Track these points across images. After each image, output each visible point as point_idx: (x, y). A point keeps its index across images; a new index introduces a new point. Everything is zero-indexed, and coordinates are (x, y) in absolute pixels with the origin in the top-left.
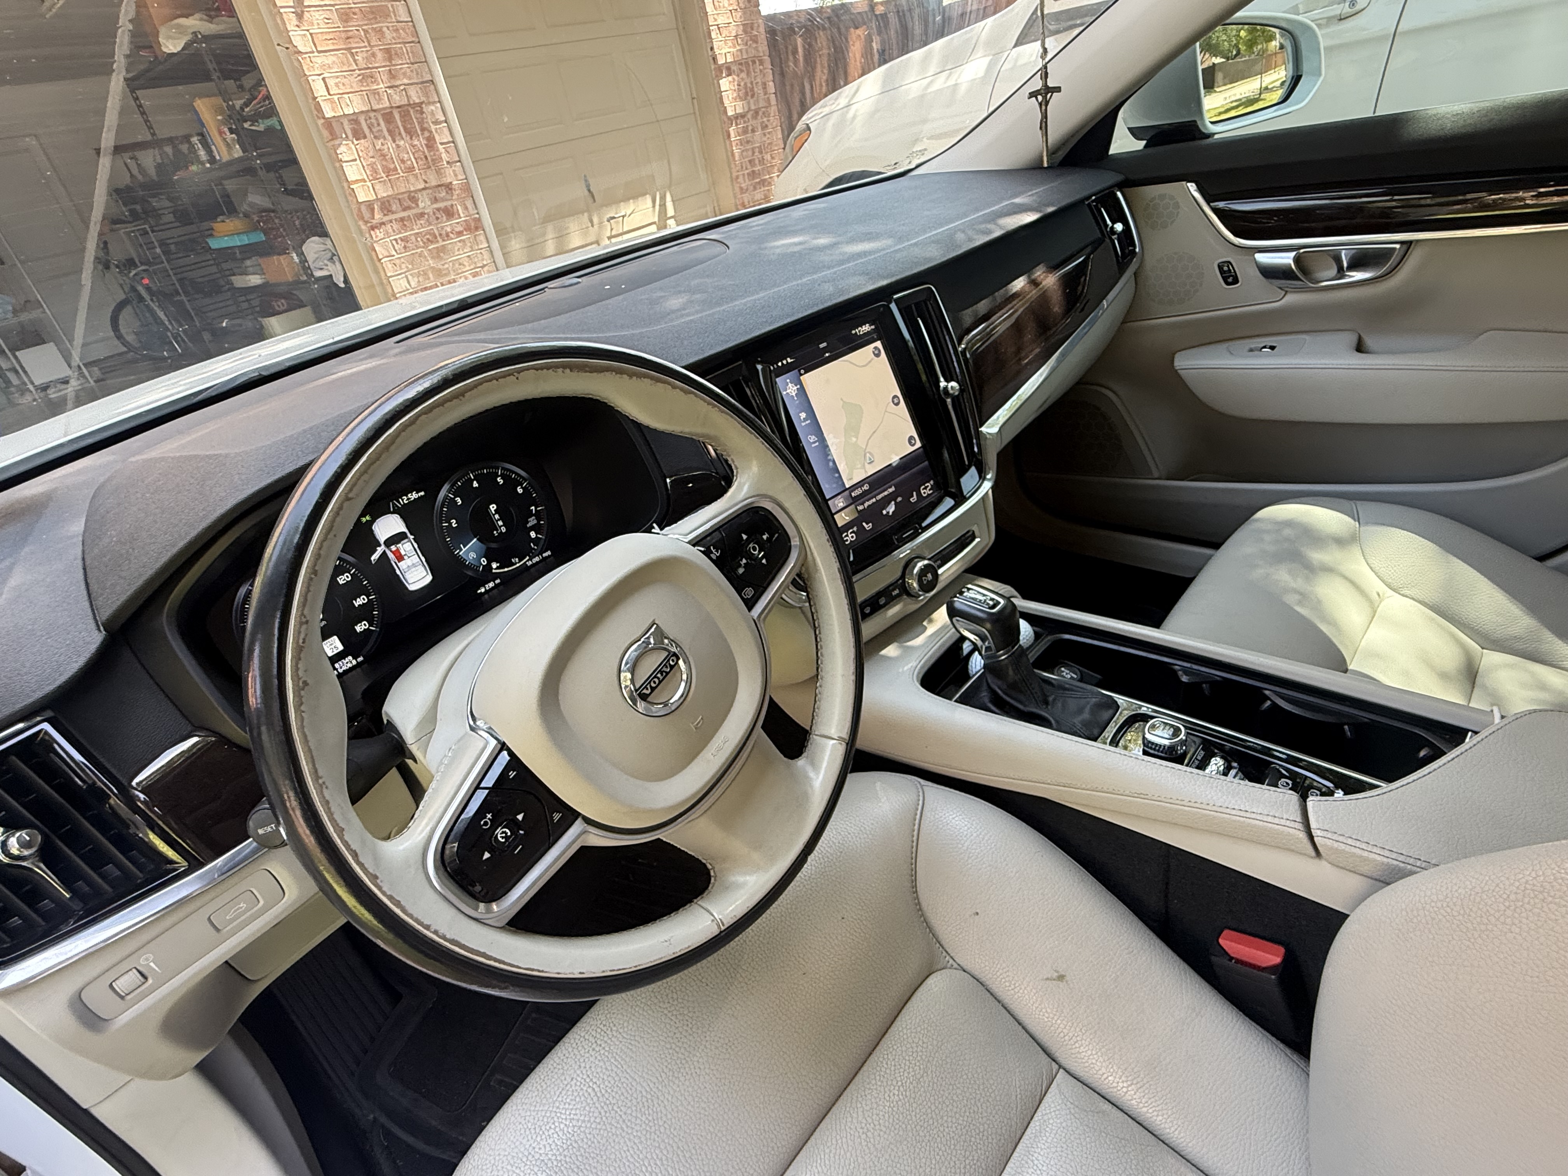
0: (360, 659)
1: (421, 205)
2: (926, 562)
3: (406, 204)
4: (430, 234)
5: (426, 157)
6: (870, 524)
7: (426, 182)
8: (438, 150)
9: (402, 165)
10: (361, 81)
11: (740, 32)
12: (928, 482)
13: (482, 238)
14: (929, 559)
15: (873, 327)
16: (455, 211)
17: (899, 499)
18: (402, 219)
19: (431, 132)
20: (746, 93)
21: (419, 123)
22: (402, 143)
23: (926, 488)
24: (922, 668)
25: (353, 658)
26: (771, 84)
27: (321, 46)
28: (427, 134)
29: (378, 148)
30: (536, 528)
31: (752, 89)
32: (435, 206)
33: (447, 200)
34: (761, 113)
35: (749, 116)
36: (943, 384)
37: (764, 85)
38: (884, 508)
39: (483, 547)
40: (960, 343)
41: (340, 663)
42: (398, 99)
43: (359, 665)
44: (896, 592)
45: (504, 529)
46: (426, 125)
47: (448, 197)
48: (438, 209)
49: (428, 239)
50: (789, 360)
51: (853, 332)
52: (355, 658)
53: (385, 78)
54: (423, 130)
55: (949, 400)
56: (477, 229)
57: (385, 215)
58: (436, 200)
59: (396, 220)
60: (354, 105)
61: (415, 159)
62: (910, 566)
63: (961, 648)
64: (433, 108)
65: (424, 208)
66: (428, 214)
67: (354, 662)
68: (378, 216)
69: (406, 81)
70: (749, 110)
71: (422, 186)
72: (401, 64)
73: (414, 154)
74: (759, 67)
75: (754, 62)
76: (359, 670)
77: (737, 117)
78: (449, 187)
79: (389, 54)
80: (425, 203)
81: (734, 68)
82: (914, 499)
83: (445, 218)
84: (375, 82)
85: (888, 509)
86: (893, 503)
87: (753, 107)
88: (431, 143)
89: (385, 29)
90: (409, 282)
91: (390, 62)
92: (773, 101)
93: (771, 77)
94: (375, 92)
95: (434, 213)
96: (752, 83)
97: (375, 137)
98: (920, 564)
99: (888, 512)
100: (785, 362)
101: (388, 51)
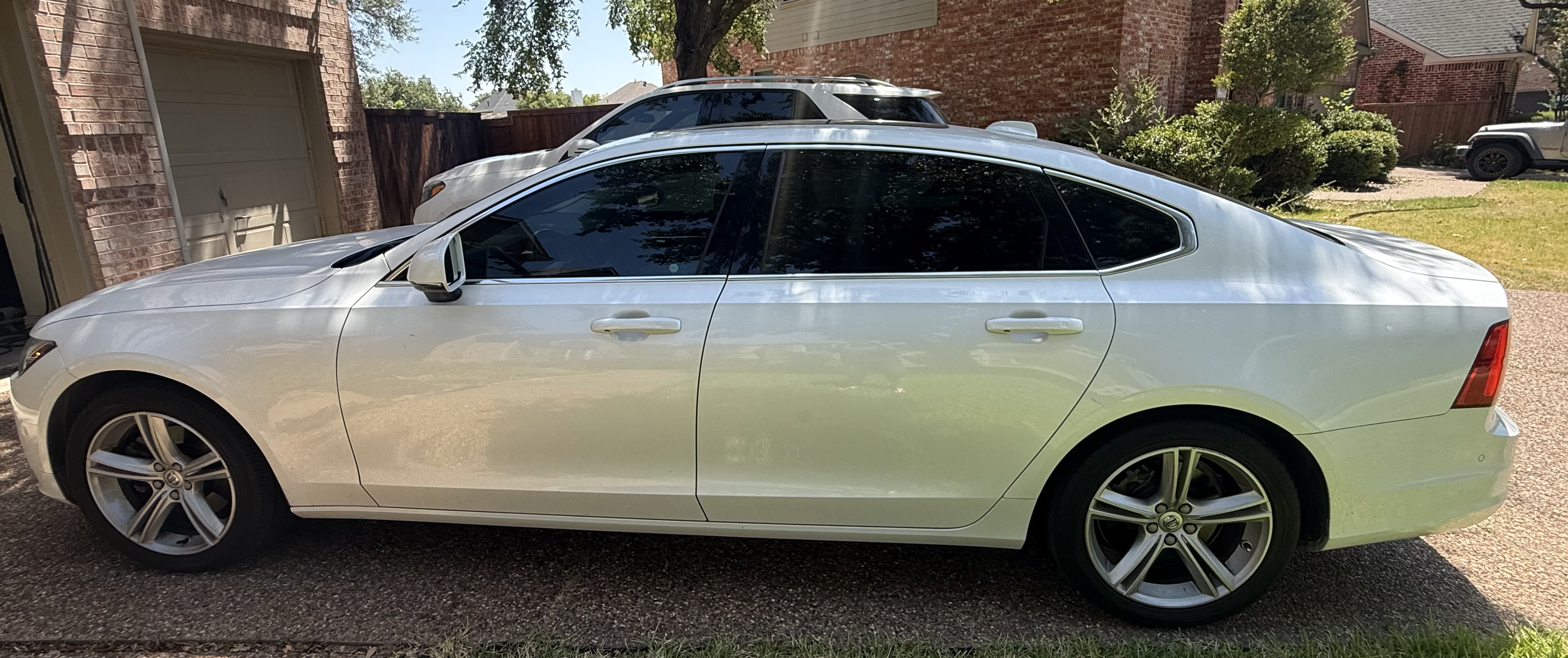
1: (129, 196)
3: (118, 194)
4: (133, 215)
5: (139, 167)
7: (137, 182)
8: (149, 163)
9: (120, 170)
10: (100, 116)
11: (349, 116)
13: (172, 221)
16: (155, 202)
18: (113, 204)
19: (146, 152)
20: (350, 151)
21: (137, 145)
22: (123, 156)
26: (369, 148)
27: (75, 92)
28: (142, 153)
29: (104, 157)
31: (355, 149)
32: (140, 197)
33: (150, 195)
34: (361, 164)
35: (353, 164)
37: (364, 148)
42: (126, 130)
46: (143, 148)
47: (150, 192)
48: (142, 200)
49: (131, 219)
53: (118, 117)
54: (140, 150)
56: (169, 215)
57: (100, 200)
58: (141, 194)
59: (108, 204)
60: (93, 129)
61: (131, 167)
64: (149, 138)
65: (131, 198)
66: (133, 202)
68: (94, 200)
69: (133, 120)
70: (353, 161)
71: (134, 184)
72: (132, 110)
73: (130, 164)
74: (360, 137)
75: (357, 134)
77: (344, 164)
78: (153, 187)
79: (124, 103)
80: (132, 195)
81: (343, 135)
83: (145, 206)
84: (110, 118)
87: (356, 160)
88: (145, 158)
89: (124, 90)
90: (110, 246)
91: (123, 107)
92: (370, 158)
93: (369, 144)
94: (112, 125)
95: (138, 202)
96: (355, 146)
97: (103, 151)
101: (124, 102)
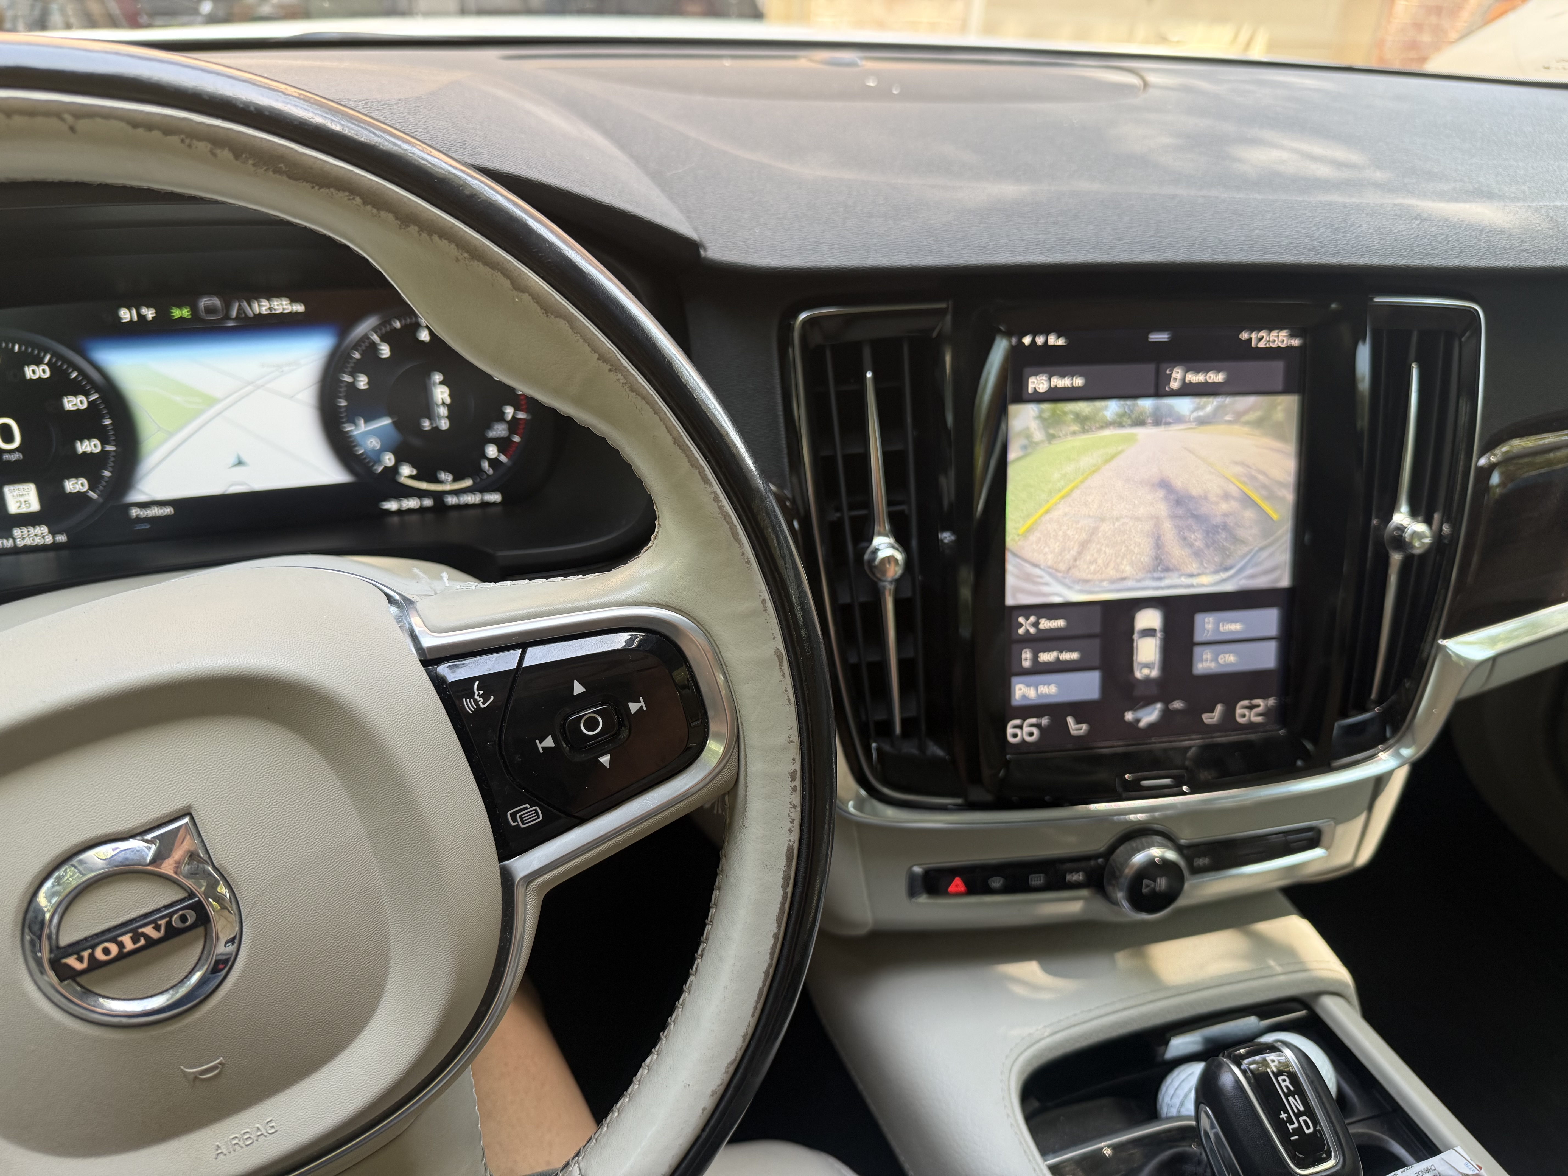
0: (62, 538)
2: (1171, 855)
6: (1084, 727)
12: (1264, 697)
14: (1179, 849)
15: (1296, 342)
17: (1178, 705)
23: (1251, 708)
24: (1049, 1049)
25: (50, 532)
30: (503, 444)
36: (1401, 517)
38: (1133, 708)
39: (394, 436)
40: (1487, 448)
41: (25, 530)
43: (54, 547)
44: (1078, 877)
45: (444, 424)
50: (1053, 340)
51: (1244, 336)
52: (53, 533)
55: (1396, 558)
62: (1134, 844)
63: (1166, 1043)
67: (49, 539)
76: (51, 554)
82: (1213, 717)
85: (1140, 714)
86: (1159, 706)
98: (1157, 852)
99: (1138, 721)
100: (1040, 340)
